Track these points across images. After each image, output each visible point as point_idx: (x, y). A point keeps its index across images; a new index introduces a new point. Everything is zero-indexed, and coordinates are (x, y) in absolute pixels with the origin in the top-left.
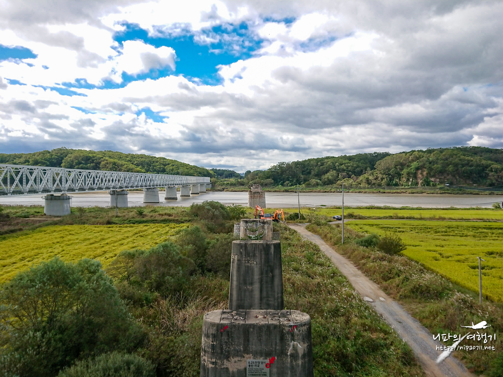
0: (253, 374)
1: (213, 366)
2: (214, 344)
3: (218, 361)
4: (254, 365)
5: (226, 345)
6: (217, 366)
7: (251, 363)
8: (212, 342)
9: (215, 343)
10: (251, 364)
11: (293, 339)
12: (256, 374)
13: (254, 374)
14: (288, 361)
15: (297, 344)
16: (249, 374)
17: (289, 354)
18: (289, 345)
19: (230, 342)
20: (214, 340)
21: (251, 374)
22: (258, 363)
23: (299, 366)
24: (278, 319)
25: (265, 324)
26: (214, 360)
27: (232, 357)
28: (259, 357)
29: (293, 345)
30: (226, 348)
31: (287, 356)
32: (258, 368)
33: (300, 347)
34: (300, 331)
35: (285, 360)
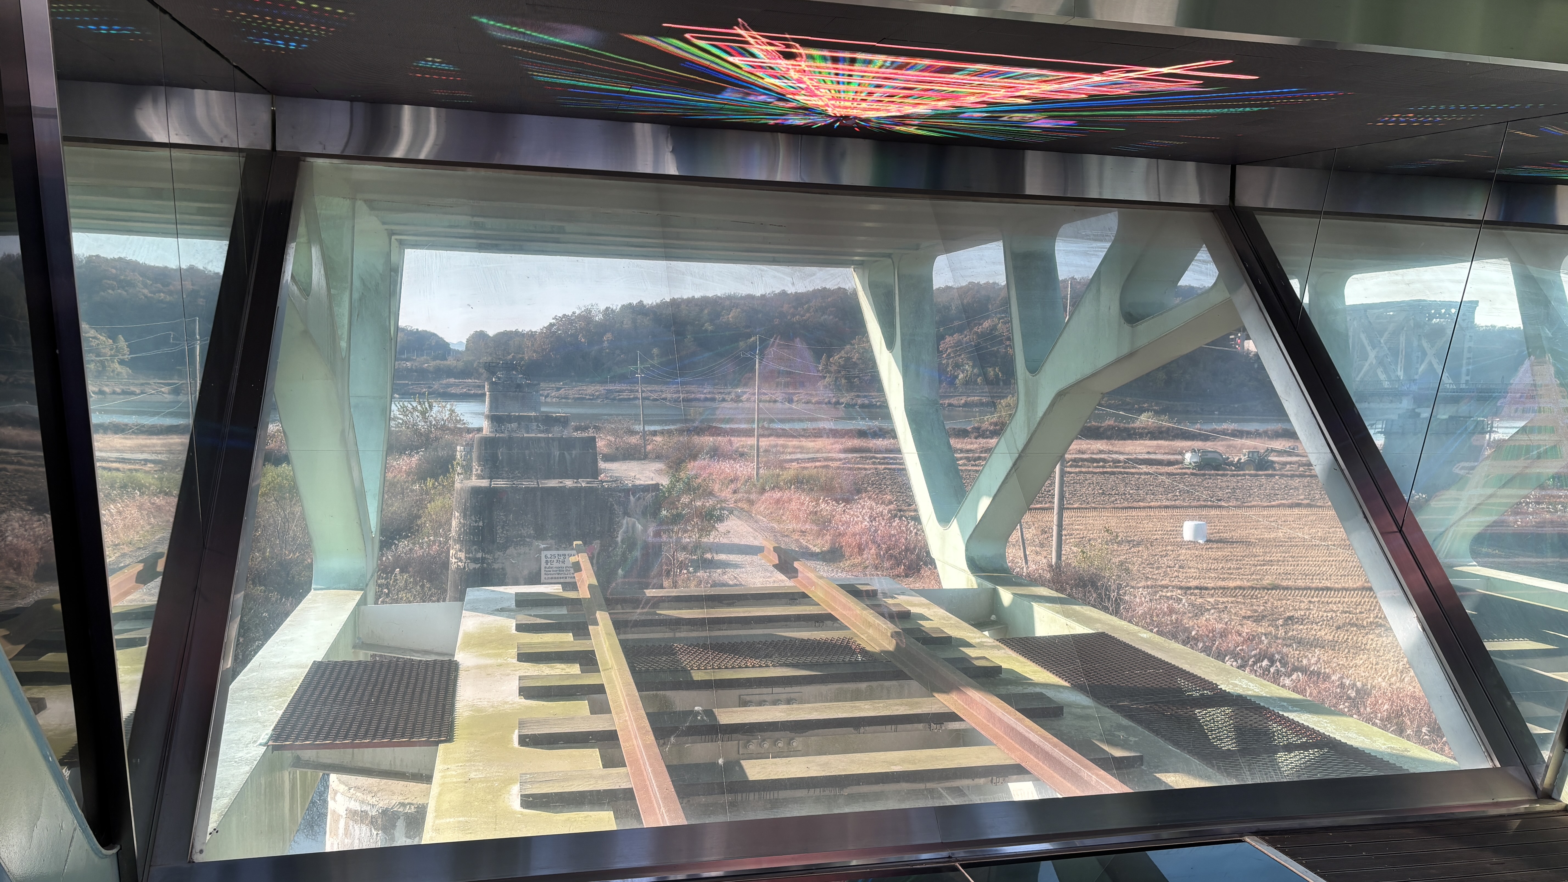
0: (554, 576)
1: (478, 566)
2: (478, 527)
4: (555, 560)
5: (503, 527)
6: (485, 565)
7: (549, 556)
8: (476, 522)
9: (481, 525)
10: (549, 560)
11: (626, 514)
12: (559, 576)
13: (556, 576)
14: (617, 552)
15: (634, 525)
16: (547, 576)
17: (619, 539)
18: (620, 524)
19: (509, 520)
20: (479, 519)
21: (549, 576)
22: (562, 558)
25: (575, 487)
26: (479, 555)
27: (514, 548)
28: (564, 546)
29: (627, 523)
30: (502, 532)
31: (617, 543)
32: (563, 565)
33: (639, 527)
34: (639, 498)
35: (612, 550)
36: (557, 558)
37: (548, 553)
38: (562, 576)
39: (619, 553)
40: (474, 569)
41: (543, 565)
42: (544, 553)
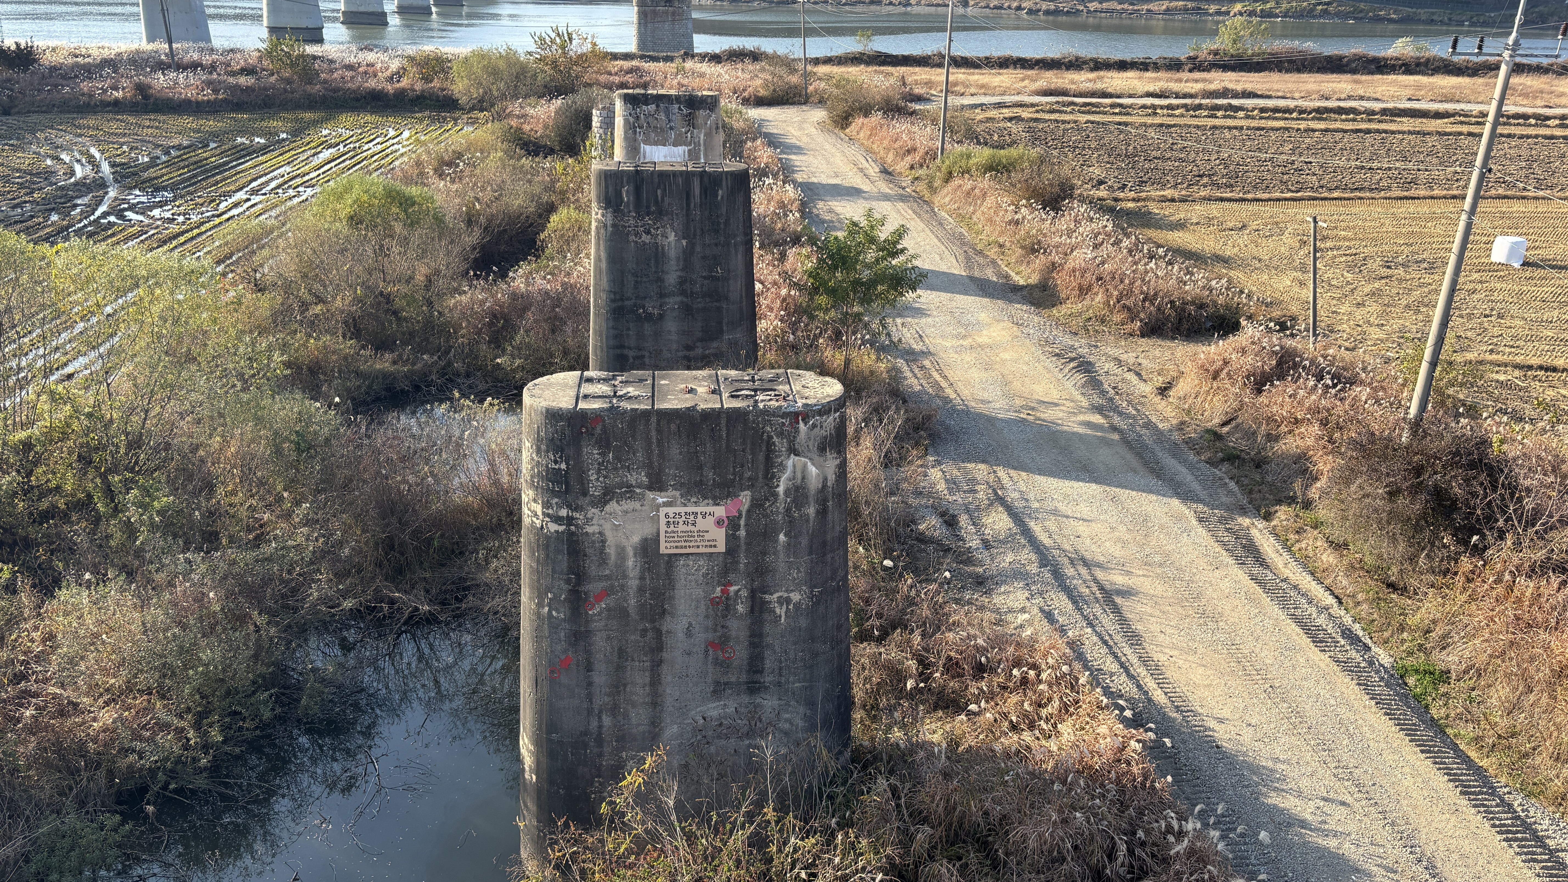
0: (679, 544)
1: (562, 528)
2: (559, 469)
3: (576, 515)
4: (681, 521)
5: (599, 471)
6: (573, 528)
7: (672, 515)
8: (556, 462)
9: (563, 466)
10: (671, 520)
11: (793, 451)
12: (688, 544)
13: (684, 544)
14: (778, 508)
15: (805, 466)
16: (668, 545)
17: (781, 490)
18: (782, 467)
19: (608, 461)
20: (561, 457)
21: (672, 544)
22: (692, 517)
23: (808, 521)
24: (752, 396)
25: (713, 410)
26: (564, 512)
27: (618, 502)
28: (694, 499)
29: (794, 466)
30: (597, 479)
31: (775, 495)
32: (692, 528)
33: (813, 470)
34: (814, 426)
35: (770, 506)
36: (683, 518)
37: (671, 510)
38: (691, 544)
39: (781, 510)
40: (557, 532)
41: (663, 528)
42: (663, 511)
